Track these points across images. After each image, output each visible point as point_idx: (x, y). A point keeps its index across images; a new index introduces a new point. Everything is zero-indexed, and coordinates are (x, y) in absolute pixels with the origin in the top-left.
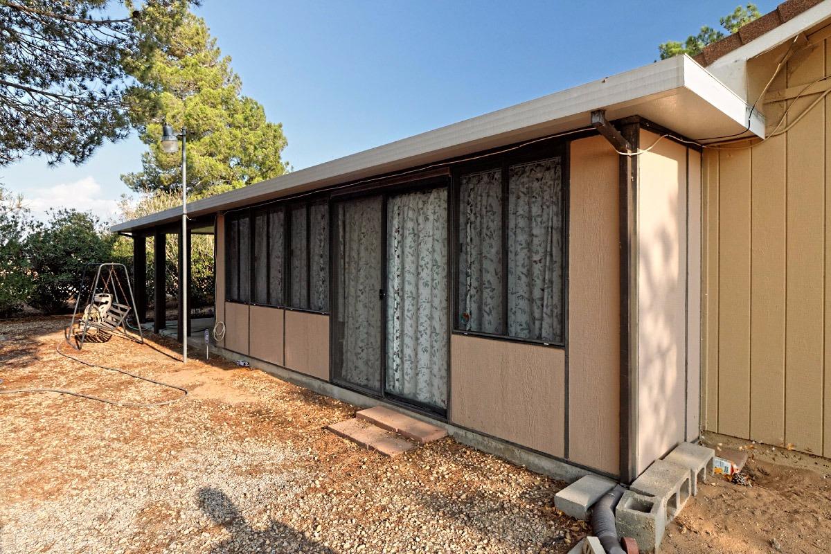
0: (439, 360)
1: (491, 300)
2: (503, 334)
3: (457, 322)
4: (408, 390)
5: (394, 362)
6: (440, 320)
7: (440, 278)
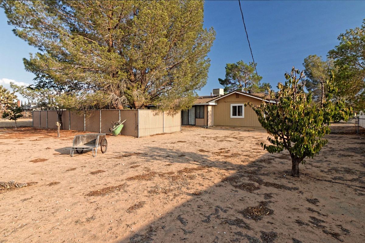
0: (194, 121)
1: (199, 116)
2: (200, 118)
3: (196, 117)
4: (191, 124)
5: (190, 122)
6: (194, 118)
7: (194, 114)
